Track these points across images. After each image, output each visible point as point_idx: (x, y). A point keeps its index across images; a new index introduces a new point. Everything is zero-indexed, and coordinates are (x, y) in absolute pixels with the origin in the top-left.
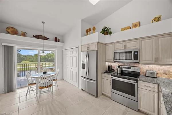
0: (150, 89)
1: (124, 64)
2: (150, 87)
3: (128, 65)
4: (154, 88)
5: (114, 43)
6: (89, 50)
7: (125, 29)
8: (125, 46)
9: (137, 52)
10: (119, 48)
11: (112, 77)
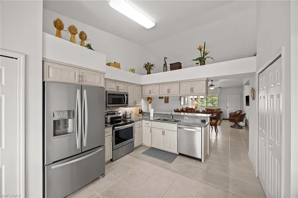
0: (139, 126)
6: (85, 84)
8: (118, 87)
9: (127, 95)
10: (112, 88)
11: (115, 128)
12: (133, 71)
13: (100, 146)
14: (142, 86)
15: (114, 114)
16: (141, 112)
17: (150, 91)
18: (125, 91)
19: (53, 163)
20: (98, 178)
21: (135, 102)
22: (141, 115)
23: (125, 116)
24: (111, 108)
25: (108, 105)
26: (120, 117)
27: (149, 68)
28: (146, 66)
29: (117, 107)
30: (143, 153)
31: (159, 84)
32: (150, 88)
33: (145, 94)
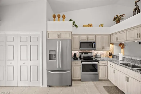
0: (104, 65)
1: (83, 51)
2: (104, 64)
3: (86, 52)
4: (106, 63)
5: (80, 35)
6: (60, 38)
7: (86, 26)
8: (88, 38)
9: (95, 43)
10: (84, 39)
11: (82, 62)
12: (102, 26)
13: (69, 70)
14: (110, 35)
15: (88, 54)
16: (110, 55)
17: (117, 38)
18: (93, 40)
19: (49, 70)
20: (67, 86)
21: (103, 47)
22: (111, 57)
23: (96, 56)
24: (86, 50)
25: (81, 49)
26: (92, 56)
27: (118, 19)
28: (115, 19)
29: (90, 50)
30: (104, 87)
31: (126, 30)
32: (117, 36)
33: (113, 41)
